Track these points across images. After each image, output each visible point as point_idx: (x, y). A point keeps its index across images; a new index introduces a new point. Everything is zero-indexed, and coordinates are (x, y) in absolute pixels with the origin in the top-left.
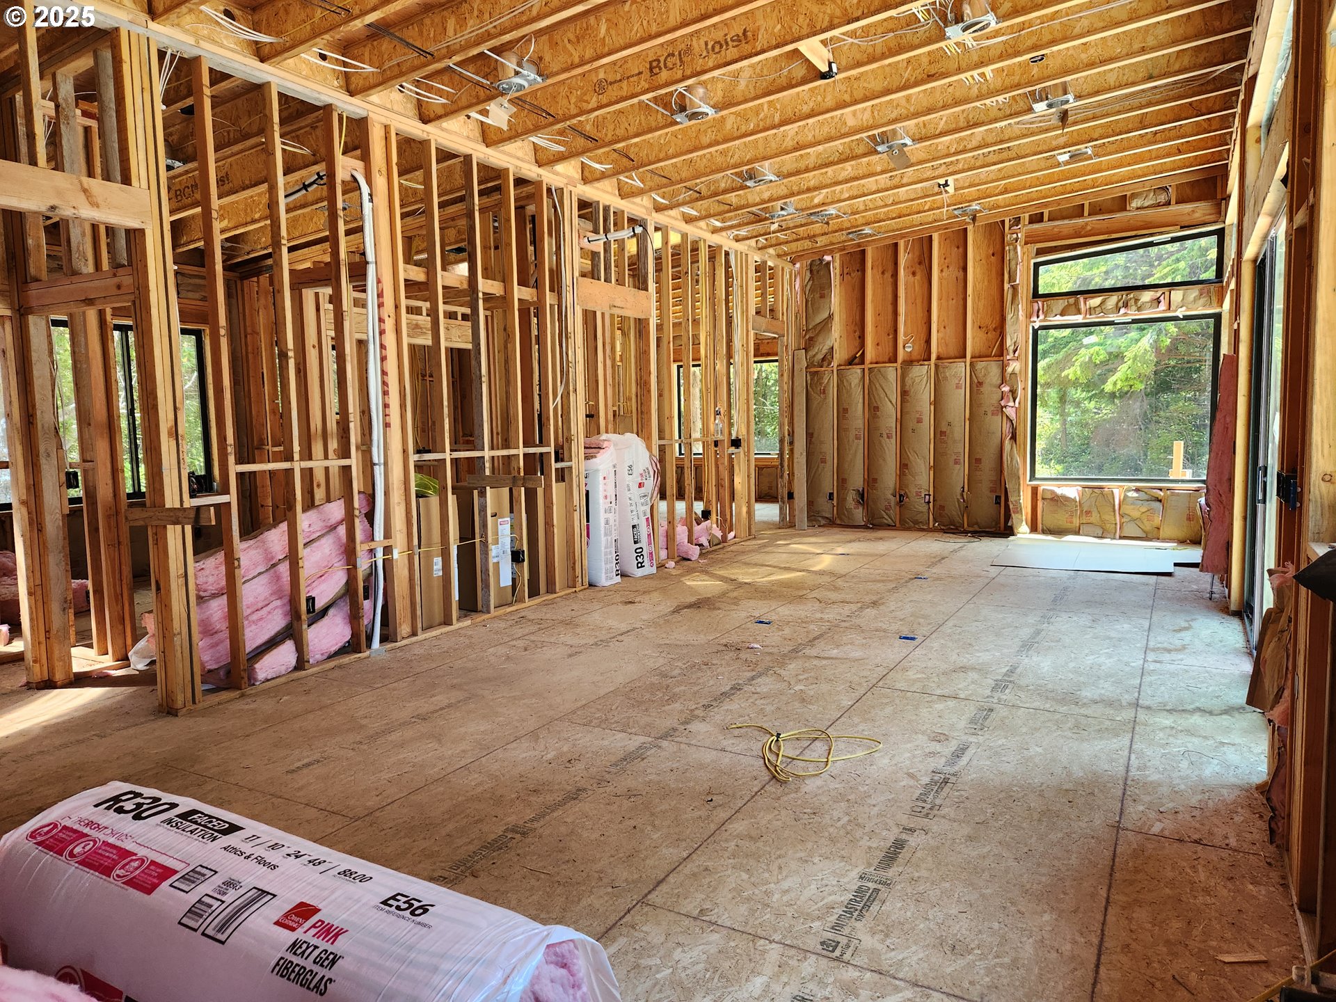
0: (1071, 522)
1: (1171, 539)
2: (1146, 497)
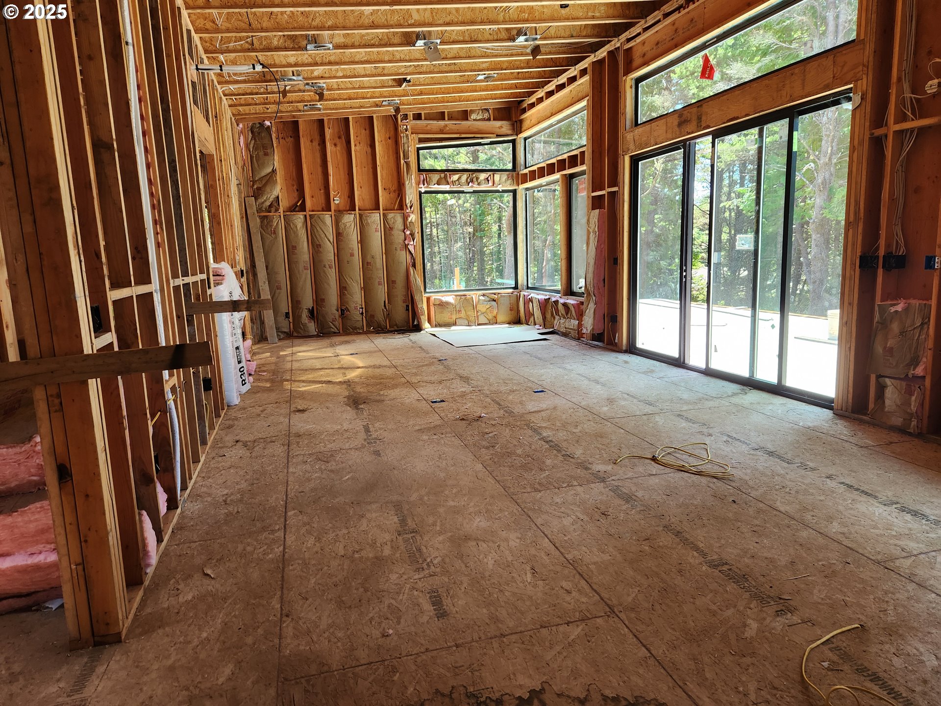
0: (452, 318)
1: (503, 323)
2: (488, 299)
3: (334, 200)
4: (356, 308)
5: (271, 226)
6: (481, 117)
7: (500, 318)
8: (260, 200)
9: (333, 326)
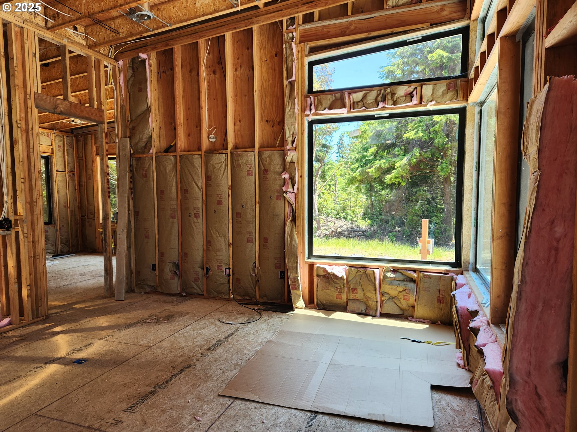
0: (340, 298)
1: (420, 321)
2: (401, 277)
3: (209, 138)
4: (219, 268)
5: (143, 168)
6: (405, 0)
7: (420, 311)
8: (134, 141)
9: (195, 287)
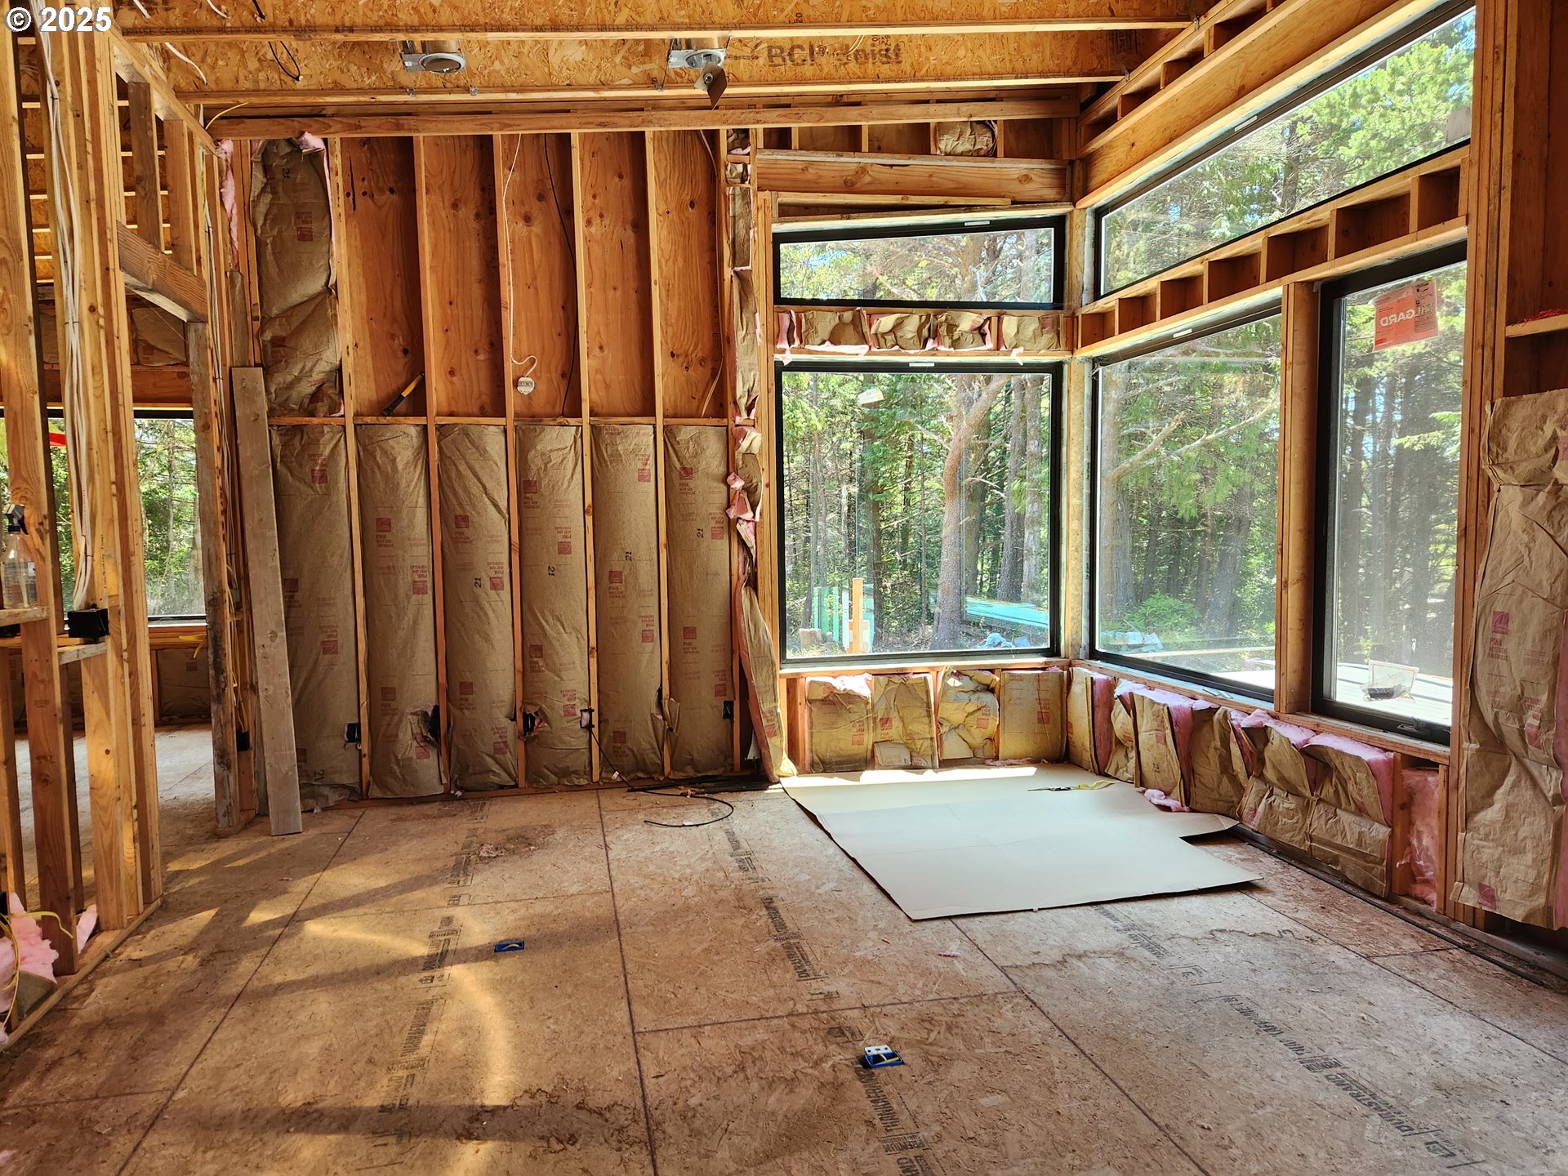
2: (971, 686)
3: (515, 384)
4: (569, 712)
5: (313, 457)
6: (968, 147)
7: (1010, 744)
8: (280, 379)
9: (496, 768)
